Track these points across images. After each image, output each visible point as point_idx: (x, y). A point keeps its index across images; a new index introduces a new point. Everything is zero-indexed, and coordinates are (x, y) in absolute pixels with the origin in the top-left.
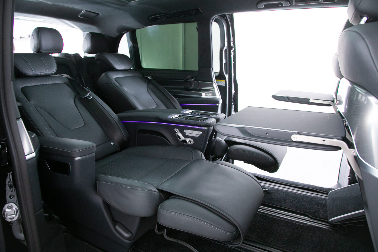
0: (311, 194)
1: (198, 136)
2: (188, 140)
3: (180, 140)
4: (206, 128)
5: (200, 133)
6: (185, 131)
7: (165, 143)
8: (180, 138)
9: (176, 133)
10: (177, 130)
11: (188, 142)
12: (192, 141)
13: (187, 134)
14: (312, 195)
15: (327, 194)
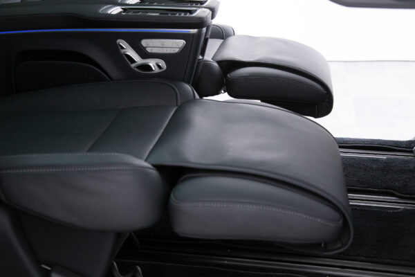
0: (383, 156)
1: (177, 50)
2: (152, 63)
3: (133, 65)
4: (195, 31)
5: (182, 43)
6: (144, 43)
7: (96, 76)
8: (133, 61)
9: (122, 51)
10: (123, 43)
11: (154, 69)
12: (162, 63)
13: (149, 50)
14: (385, 157)
15: (412, 152)
